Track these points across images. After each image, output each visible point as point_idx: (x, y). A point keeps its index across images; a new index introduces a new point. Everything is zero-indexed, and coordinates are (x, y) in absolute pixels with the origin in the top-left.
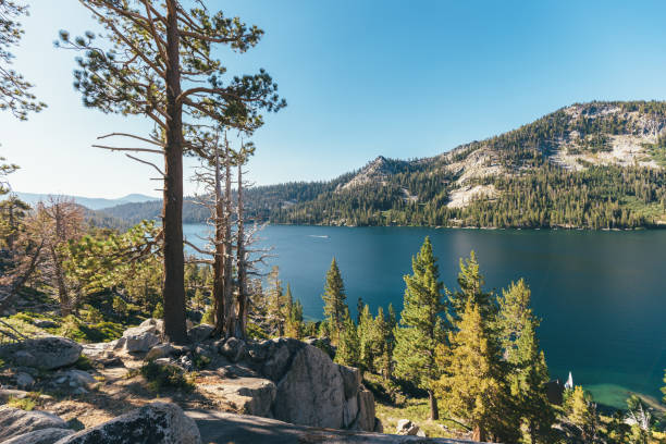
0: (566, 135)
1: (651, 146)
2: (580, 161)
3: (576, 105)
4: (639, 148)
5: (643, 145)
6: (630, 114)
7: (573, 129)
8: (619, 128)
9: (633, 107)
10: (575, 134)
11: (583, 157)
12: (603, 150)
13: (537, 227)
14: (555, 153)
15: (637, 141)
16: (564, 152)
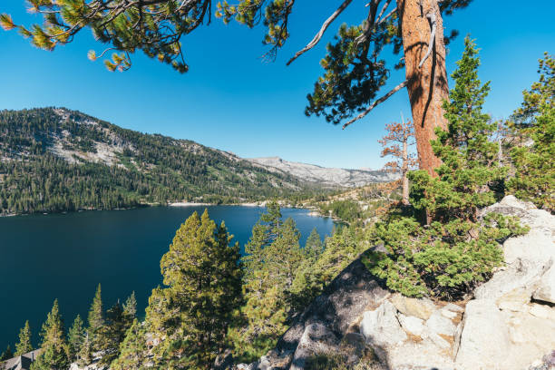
0: (59, 132)
1: (119, 154)
2: (74, 156)
3: (64, 109)
4: (113, 155)
5: (115, 153)
6: (104, 129)
7: (65, 128)
8: (99, 137)
9: (105, 125)
10: (66, 133)
11: (77, 154)
12: (91, 151)
13: (63, 210)
14: (52, 146)
15: (111, 149)
16: (60, 146)
